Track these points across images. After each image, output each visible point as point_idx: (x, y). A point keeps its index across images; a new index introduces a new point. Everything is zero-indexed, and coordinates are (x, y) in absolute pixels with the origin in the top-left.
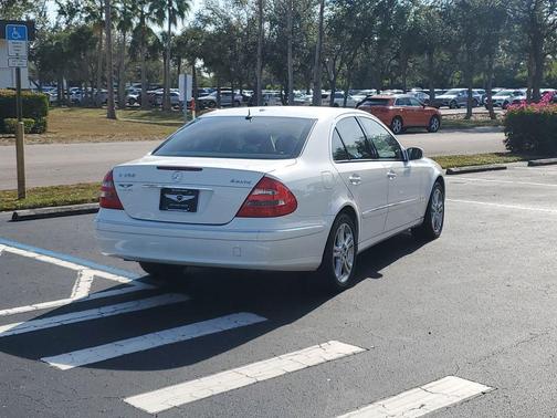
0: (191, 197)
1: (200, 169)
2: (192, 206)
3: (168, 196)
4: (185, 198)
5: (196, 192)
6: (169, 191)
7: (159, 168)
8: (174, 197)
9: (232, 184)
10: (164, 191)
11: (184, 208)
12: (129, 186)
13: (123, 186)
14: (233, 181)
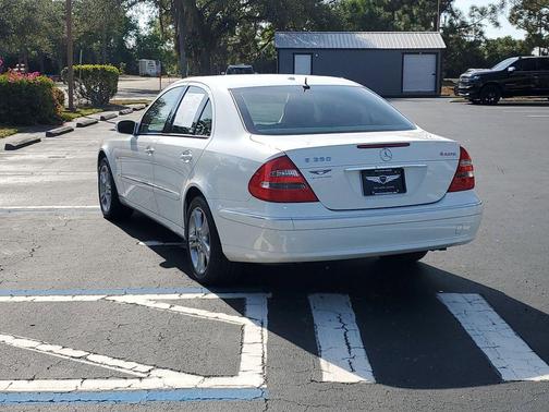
0: (397, 177)
1: (407, 144)
2: (400, 186)
3: (369, 178)
4: (390, 178)
5: (401, 171)
6: (372, 172)
7: (360, 147)
8: (376, 179)
9: (441, 158)
10: (364, 173)
11: (392, 190)
12: (325, 172)
13: (316, 172)
14: (442, 154)
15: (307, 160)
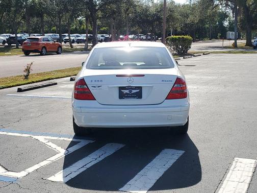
0: (138, 91)
1: (143, 75)
2: (139, 95)
3: (123, 91)
4: (134, 91)
5: (140, 88)
6: (124, 88)
7: (117, 76)
8: (127, 91)
9: (163, 82)
10: (121, 88)
11: (134, 97)
12: (99, 87)
13: (94, 87)
14: (163, 81)
15: (91, 81)
